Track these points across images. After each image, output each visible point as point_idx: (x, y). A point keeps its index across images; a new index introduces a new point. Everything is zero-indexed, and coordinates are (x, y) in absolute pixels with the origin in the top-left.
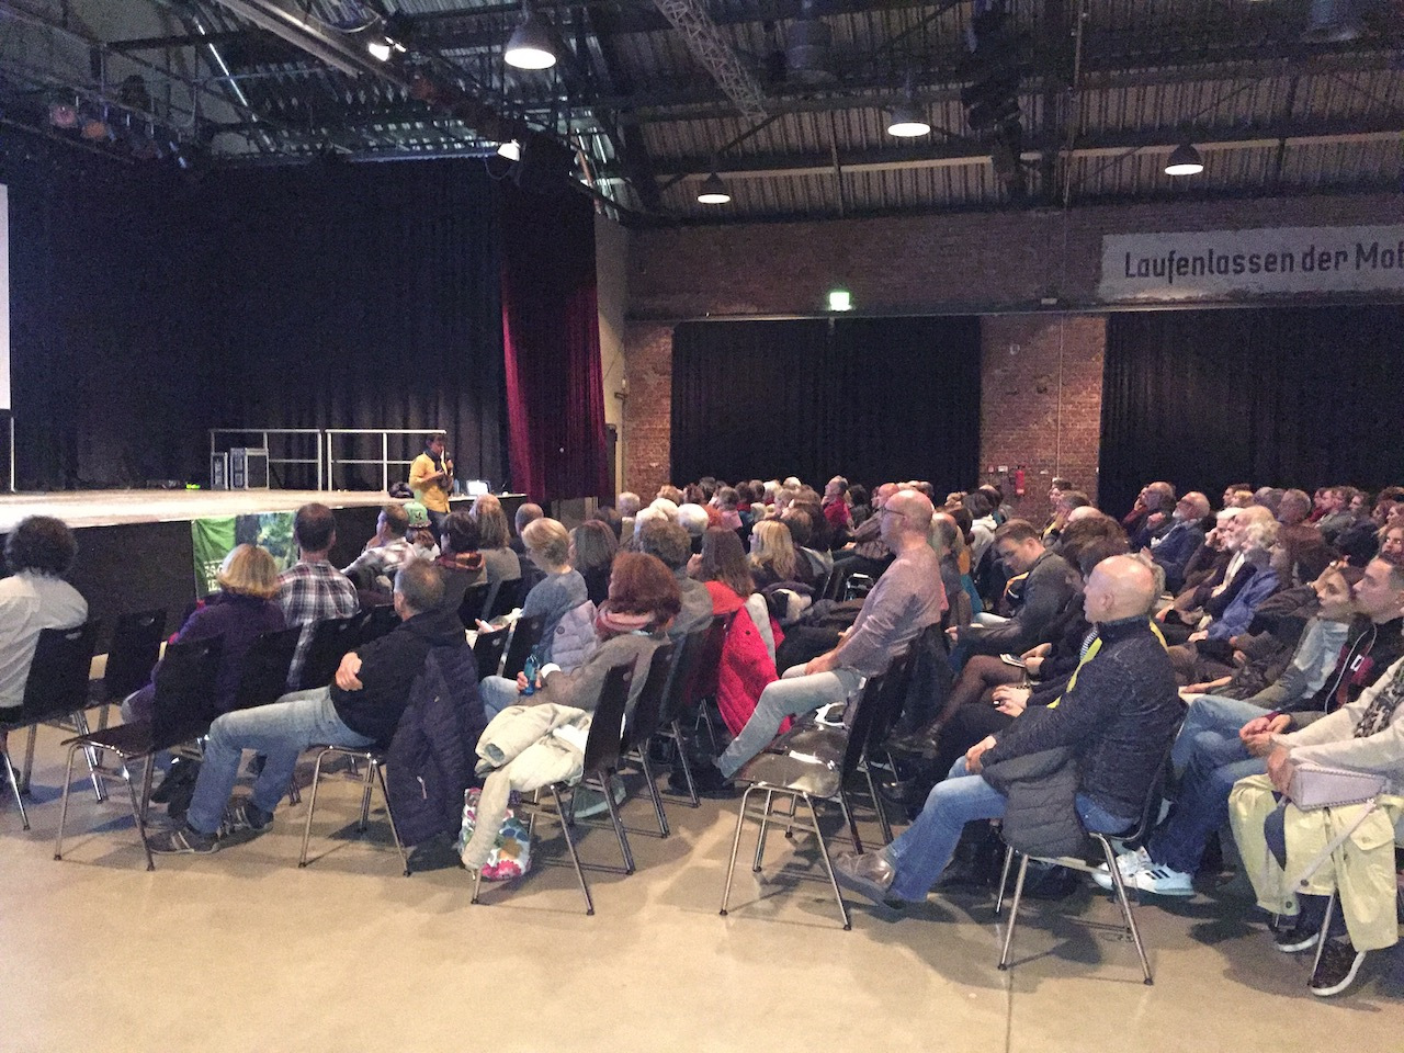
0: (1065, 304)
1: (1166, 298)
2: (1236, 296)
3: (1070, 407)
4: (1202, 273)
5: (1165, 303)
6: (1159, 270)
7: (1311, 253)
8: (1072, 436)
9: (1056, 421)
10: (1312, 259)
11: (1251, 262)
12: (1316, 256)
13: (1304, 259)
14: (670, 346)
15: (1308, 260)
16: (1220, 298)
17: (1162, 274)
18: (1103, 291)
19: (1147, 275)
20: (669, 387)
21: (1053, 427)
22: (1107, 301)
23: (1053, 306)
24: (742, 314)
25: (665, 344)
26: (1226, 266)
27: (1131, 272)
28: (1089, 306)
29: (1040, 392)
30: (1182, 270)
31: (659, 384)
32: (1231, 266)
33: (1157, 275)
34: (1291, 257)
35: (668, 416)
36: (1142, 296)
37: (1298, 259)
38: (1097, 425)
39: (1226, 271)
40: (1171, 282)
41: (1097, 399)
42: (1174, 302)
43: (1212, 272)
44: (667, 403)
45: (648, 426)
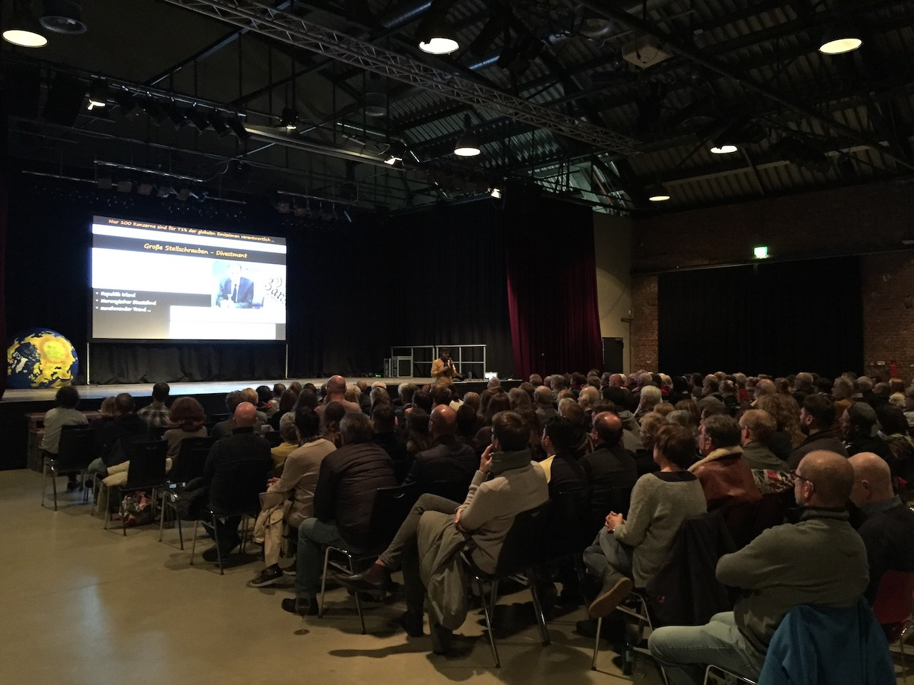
14: (657, 288)
20: (656, 314)
24: (699, 266)
25: (653, 288)
29: (907, 307)
31: (651, 312)
35: (657, 332)
44: (655, 323)
45: (645, 338)
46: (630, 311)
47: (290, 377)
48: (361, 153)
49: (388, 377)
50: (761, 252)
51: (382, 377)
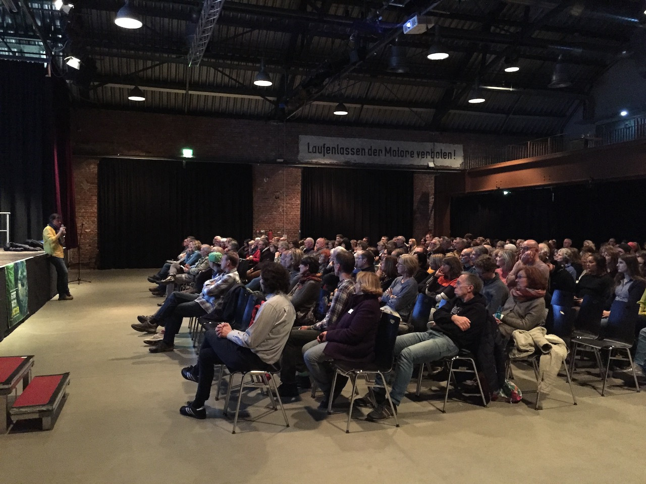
0: (286, 163)
1: (323, 162)
2: (347, 163)
3: (289, 205)
4: (335, 153)
5: (322, 164)
6: (320, 151)
7: (371, 149)
8: (290, 217)
9: (283, 211)
10: (371, 151)
11: (351, 150)
12: (372, 151)
13: (369, 152)
14: (96, 170)
15: (370, 152)
16: (342, 164)
17: (321, 153)
18: (299, 157)
19: (315, 152)
20: (95, 191)
21: (282, 213)
22: (301, 161)
23: (281, 162)
24: (137, 156)
25: (93, 168)
26: (343, 152)
27: (310, 151)
28: (295, 164)
29: (276, 199)
30: (328, 152)
31: (90, 189)
32: (345, 152)
33: (319, 152)
34: (364, 150)
35: (96, 206)
36: (314, 161)
37: (367, 151)
38: (299, 213)
39: (343, 154)
40: (324, 156)
41: (299, 202)
42: (325, 164)
43: (338, 153)
44: (95, 199)
50: (188, 153)
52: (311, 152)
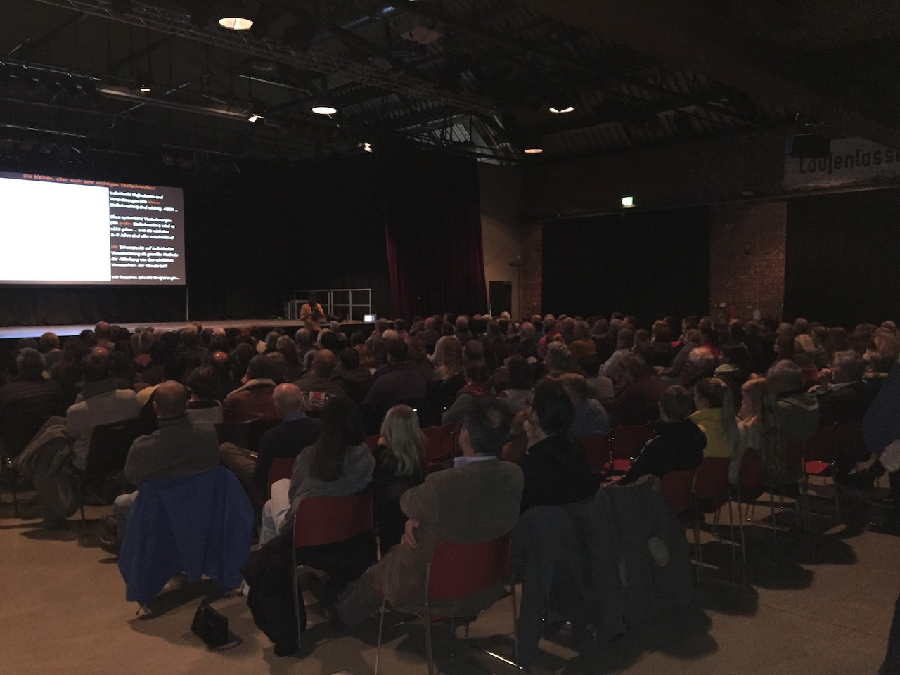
0: (759, 195)
1: (827, 185)
3: (766, 263)
4: (852, 166)
5: (825, 189)
6: (822, 167)
8: (767, 282)
9: (756, 272)
11: (886, 156)
14: (542, 235)
17: (825, 169)
18: (785, 183)
19: (814, 170)
20: (541, 259)
21: (754, 277)
22: (788, 190)
23: (751, 196)
24: (578, 214)
25: (538, 235)
26: (869, 160)
27: (803, 169)
28: (775, 195)
29: (746, 254)
30: (838, 165)
31: (536, 257)
32: (872, 159)
33: (821, 170)
35: (541, 276)
36: (812, 185)
38: (782, 275)
39: (868, 164)
40: (830, 173)
41: (782, 256)
42: (832, 188)
43: (858, 165)
44: (540, 268)
45: (532, 282)
46: (519, 257)
47: (191, 319)
48: (228, 111)
49: (287, 319)
50: (627, 202)
51: (283, 319)
52: (804, 172)
